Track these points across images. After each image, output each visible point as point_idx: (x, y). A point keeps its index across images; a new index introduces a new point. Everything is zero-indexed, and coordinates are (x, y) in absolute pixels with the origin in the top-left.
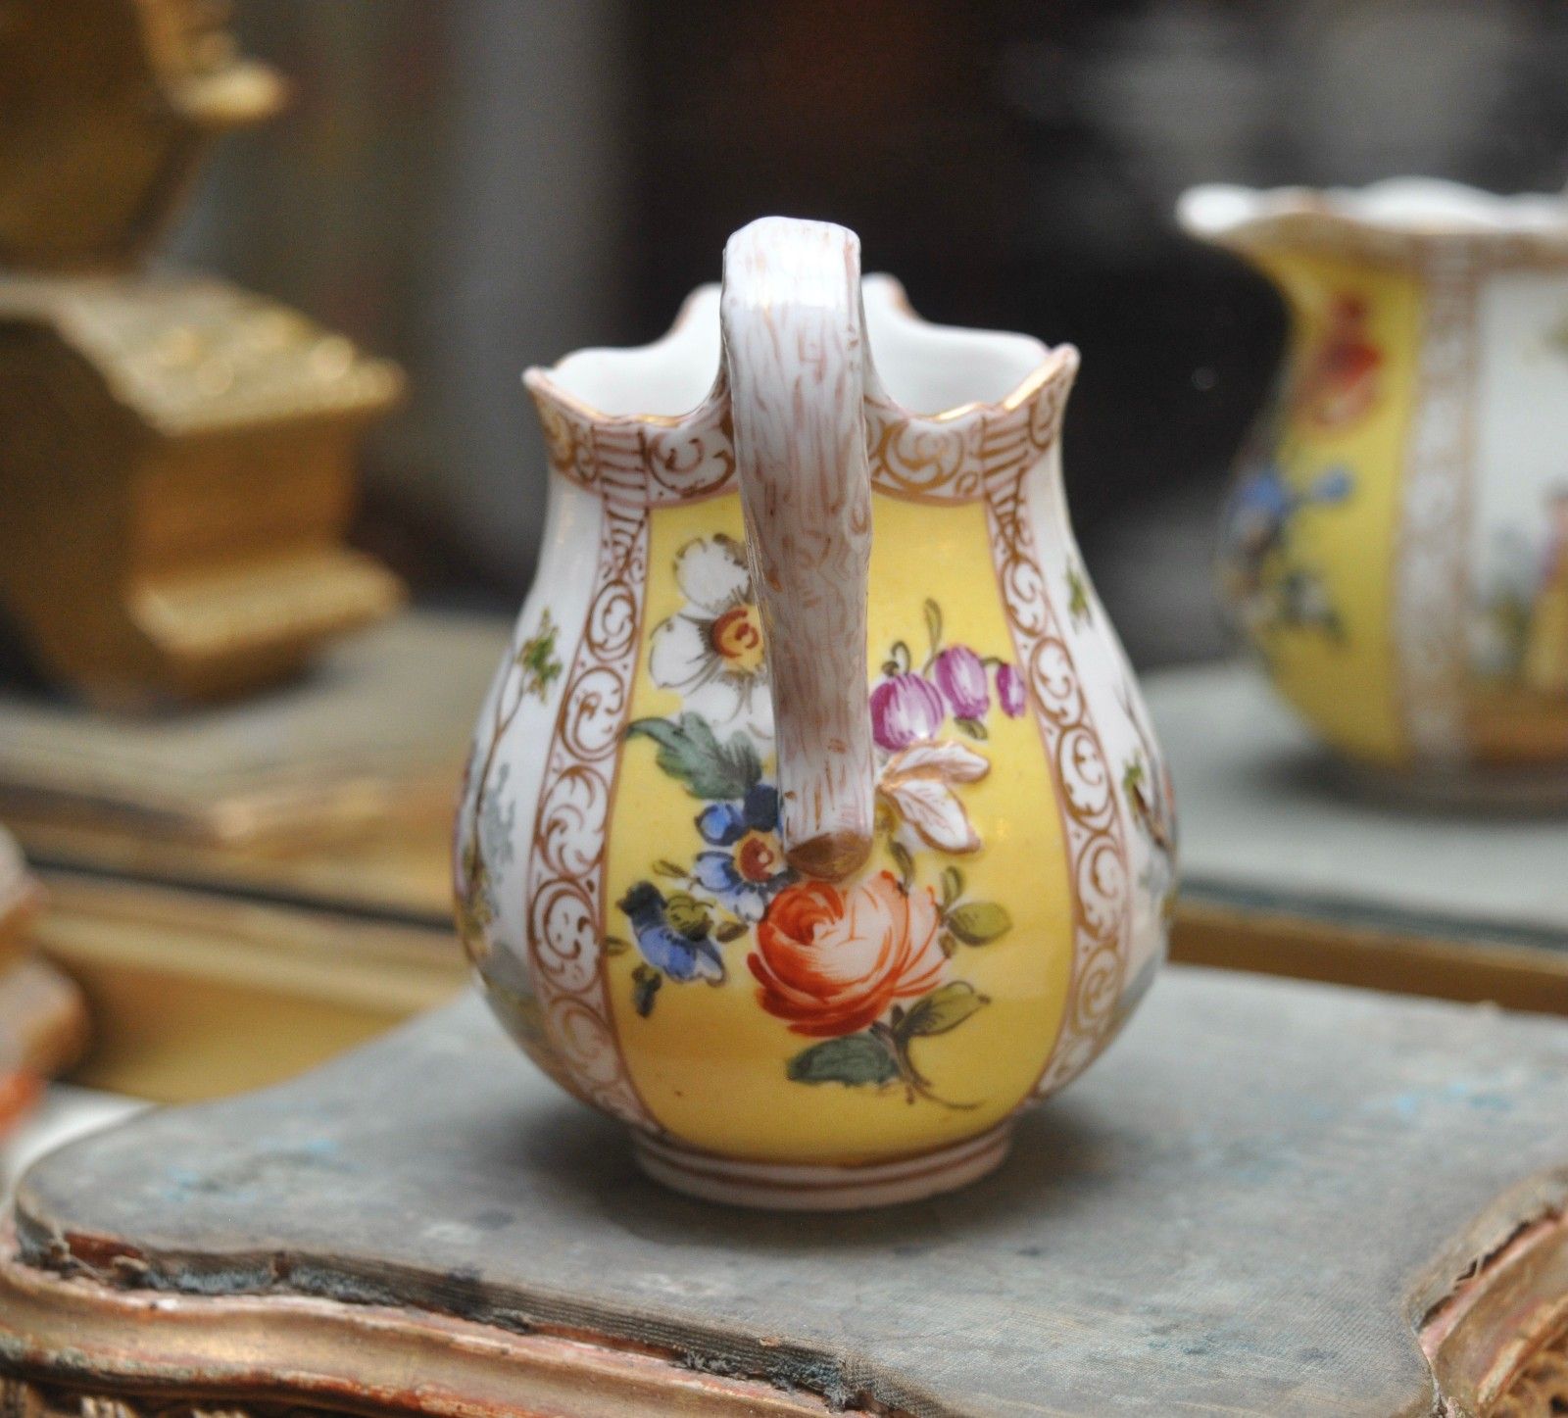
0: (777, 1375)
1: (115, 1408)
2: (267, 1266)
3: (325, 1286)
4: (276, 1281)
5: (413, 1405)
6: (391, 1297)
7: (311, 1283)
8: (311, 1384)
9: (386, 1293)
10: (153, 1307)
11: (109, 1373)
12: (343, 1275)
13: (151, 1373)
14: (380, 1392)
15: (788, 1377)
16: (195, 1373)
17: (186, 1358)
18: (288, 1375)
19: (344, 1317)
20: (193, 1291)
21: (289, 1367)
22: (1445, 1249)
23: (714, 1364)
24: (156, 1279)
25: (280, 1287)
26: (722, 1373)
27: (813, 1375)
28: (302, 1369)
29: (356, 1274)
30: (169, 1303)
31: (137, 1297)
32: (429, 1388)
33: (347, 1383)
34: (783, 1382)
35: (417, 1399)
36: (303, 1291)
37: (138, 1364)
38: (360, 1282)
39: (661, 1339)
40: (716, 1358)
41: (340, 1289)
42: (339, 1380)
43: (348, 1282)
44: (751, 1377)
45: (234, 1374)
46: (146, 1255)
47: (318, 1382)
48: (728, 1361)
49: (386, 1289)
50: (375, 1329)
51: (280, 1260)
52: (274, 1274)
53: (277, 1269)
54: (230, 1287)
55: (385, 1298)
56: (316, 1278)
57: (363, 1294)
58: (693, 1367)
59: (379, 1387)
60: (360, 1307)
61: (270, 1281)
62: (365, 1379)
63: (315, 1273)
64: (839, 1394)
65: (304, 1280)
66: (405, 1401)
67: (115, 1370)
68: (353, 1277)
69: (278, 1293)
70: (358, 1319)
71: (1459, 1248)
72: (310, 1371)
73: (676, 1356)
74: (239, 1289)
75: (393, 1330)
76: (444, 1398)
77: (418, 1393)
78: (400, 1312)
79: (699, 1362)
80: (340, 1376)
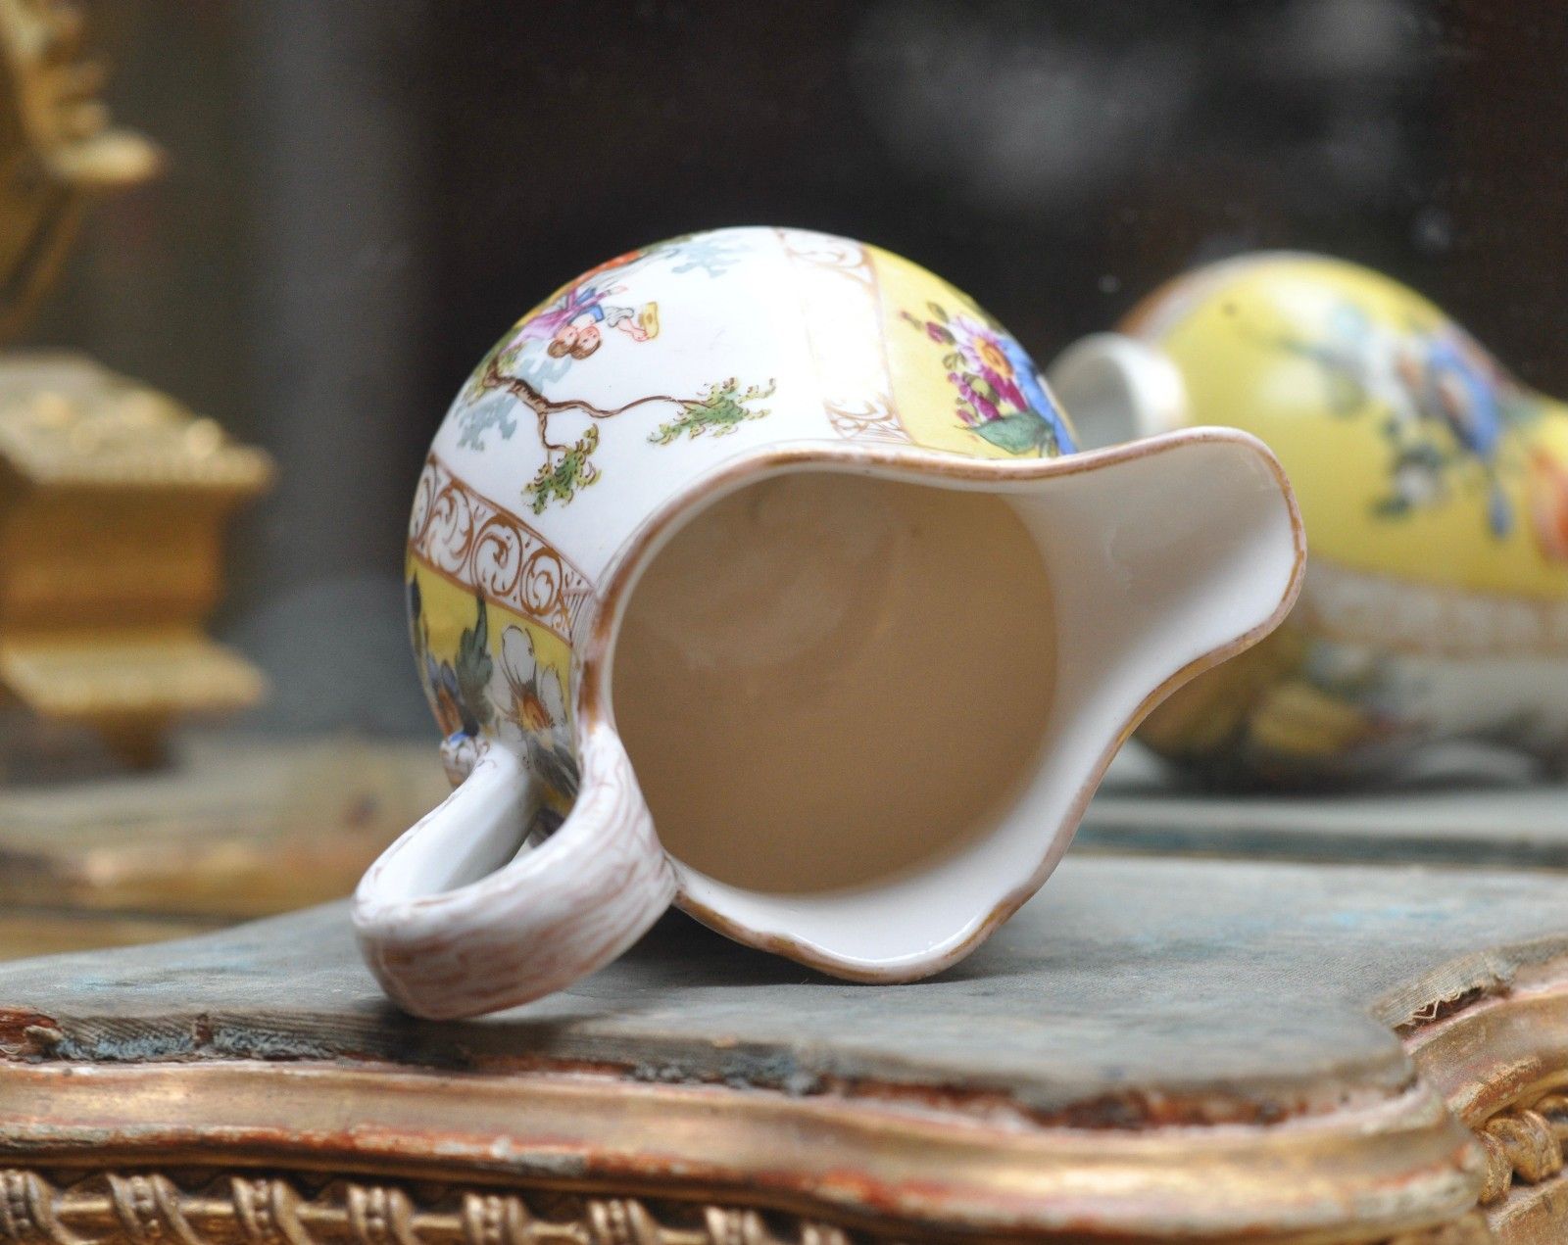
0: (733, 1075)
1: (25, 1179)
2: (189, 1030)
3: (249, 1047)
4: (198, 1046)
5: (347, 1145)
6: (321, 1050)
7: (234, 1044)
8: (236, 1137)
9: (316, 1047)
10: (68, 1074)
11: (19, 1140)
12: (269, 1032)
13: (66, 1136)
14: (310, 1136)
15: (744, 1075)
16: (112, 1134)
17: (102, 1120)
18: (212, 1130)
19: (272, 1071)
20: (110, 1059)
21: (213, 1122)
22: (1402, 984)
23: (667, 1073)
24: (70, 1048)
25: (201, 1052)
26: (675, 1081)
27: (771, 1069)
28: (227, 1124)
29: (284, 1030)
30: (84, 1070)
31: (50, 1066)
32: (364, 1127)
33: (275, 1132)
34: (740, 1082)
35: (350, 1139)
36: (226, 1052)
37: (52, 1129)
38: (286, 1037)
39: (609, 1054)
40: (666, 1066)
41: (267, 1047)
42: (267, 1130)
43: (274, 1039)
44: (705, 1081)
45: (155, 1134)
46: (60, 1024)
47: (244, 1133)
48: (681, 1067)
49: (316, 1042)
50: (306, 1078)
51: (203, 1022)
52: (196, 1038)
53: (199, 1033)
54: (149, 1053)
55: (314, 1052)
56: (241, 1038)
57: (292, 1049)
58: (643, 1079)
59: (310, 1132)
60: (287, 1063)
61: (191, 1045)
62: (295, 1126)
63: (239, 1034)
64: (799, 1082)
65: (228, 1042)
66: (338, 1141)
67: (27, 1137)
68: (281, 1034)
69: (200, 1058)
70: (287, 1072)
71: (1416, 987)
72: (235, 1124)
73: (624, 1070)
74: (159, 1054)
75: (322, 1078)
76: (380, 1133)
77: (352, 1132)
78: (331, 1064)
79: (650, 1073)
80: (267, 1126)
